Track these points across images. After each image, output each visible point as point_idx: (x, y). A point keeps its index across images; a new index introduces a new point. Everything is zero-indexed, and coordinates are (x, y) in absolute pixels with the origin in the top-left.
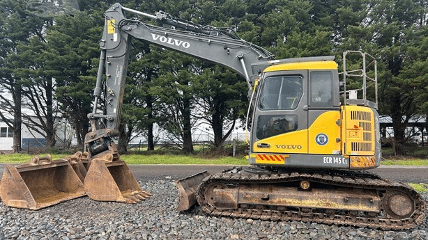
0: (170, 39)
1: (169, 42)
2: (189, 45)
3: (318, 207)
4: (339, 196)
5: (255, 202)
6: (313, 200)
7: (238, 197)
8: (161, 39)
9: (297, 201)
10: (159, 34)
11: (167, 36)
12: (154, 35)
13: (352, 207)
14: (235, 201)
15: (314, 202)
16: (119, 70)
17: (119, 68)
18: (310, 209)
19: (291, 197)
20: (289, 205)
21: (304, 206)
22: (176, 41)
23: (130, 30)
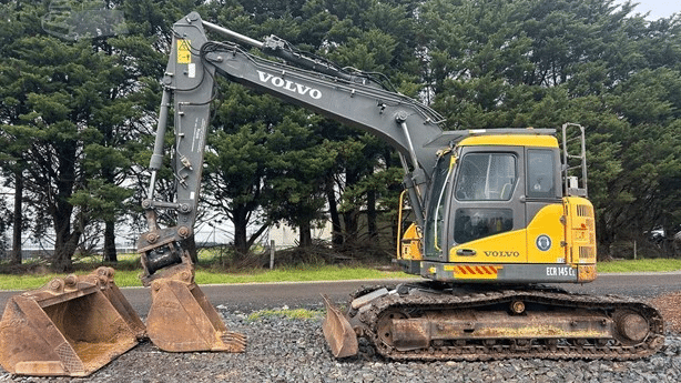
0: (289, 83)
1: (288, 87)
2: (319, 95)
3: (539, 336)
4: (564, 320)
5: (454, 335)
6: (532, 328)
7: (430, 331)
8: (274, 81)
9: (511, 330)
10: (271, 73)
13: (580, 334)
14: (426, 336)
15: (535, 330)
16: (199, 127)
17: (200, 122)
18: (529, 340)
19: (503, 325)
20: (500, 336)
21: (521, 336)
22: (299, 86)
23: (220, 62)
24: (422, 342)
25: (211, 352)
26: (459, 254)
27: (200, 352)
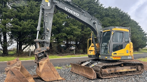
0: (72, 11)
1: (72, 12)
3: (126, 71)
4: (130, 67)
5: (113, 72)
6: (125, 69)
7: (109, 71)
8: (69, 10)
9: (122, 70)
10: (68, 8)
11: (71, 9)
12: (66, 8)
13: (132, 70)
14: (108, 72)
15: (126, 70)
16: (51, 20)
17: (51, 19)
18: (125, 72)
19: (120, 69)
20: (120, 72)
21: (123, 71)
22: (74, 12)
24: (107, 74)
25: (58, 80)
26: (114, 54)
27: (55, 81)
